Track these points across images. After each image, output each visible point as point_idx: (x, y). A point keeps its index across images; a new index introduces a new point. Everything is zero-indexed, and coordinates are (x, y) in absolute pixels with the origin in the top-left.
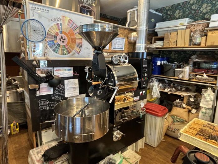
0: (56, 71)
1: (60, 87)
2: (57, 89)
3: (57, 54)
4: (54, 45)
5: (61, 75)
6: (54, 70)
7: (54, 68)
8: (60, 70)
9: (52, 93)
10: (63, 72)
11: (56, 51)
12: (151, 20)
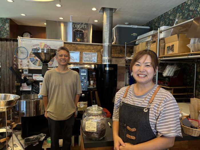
0: (34, 76)
1: (37, 87)
2: (34, 87)
3: (35, 66)
4: (34, 60)
5: (37, 79)
6: (33, 76)
7: (33, 74)
8: (37, 76)
9: (31, 90)
10: (39, 77)
11: (35, 64)
12: (132, 35)
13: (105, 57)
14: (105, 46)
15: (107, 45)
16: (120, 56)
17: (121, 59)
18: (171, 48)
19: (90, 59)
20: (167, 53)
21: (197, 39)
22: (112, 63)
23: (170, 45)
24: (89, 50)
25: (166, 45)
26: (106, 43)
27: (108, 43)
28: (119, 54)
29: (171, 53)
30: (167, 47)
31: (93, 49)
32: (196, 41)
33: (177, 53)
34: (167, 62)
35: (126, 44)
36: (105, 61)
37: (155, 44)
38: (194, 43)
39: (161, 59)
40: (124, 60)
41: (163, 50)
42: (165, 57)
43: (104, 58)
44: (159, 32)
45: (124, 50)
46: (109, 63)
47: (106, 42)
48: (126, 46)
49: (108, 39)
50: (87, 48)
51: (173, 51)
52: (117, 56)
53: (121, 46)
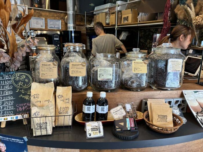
12: (90, 5)
13: (70, 24)
14: (69, 14)
15: (72, 13)
16: (81, 24)
17: (82, 27)
18: (127, 19)
19: (55, 26)
20: (124, 22)
21: (143, 13)
22: (77, 30)
23: (126, 16)
24: (53, 17)
25: (122, 16)
26: (70, 12)
27: (72, 12)
28: (80, 22)
29: (126, 22)
30: (124, 18)
31: (57, 17)
32: (143, 15)
33: (131, 22)
34: (123, 29)
35: (86, 14)
36: (70, 28)
37: (114, 15)
38: (142, 16)
39: (119, 27)
40: (84, 28)
41: (120, 20)
42: (122, 25)
43: (70, 26)
44: (117, 5)
45: (84, 18)
46: (74, 30)
47: (70, 10)
48: (86, 15)
49: (72, 7)
50: (51, 15)
51: (128, 21)
52: (79, 24)
53: (81, 15)
